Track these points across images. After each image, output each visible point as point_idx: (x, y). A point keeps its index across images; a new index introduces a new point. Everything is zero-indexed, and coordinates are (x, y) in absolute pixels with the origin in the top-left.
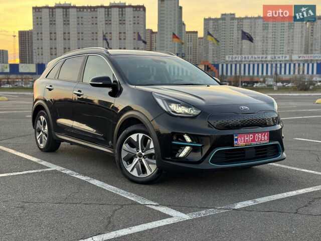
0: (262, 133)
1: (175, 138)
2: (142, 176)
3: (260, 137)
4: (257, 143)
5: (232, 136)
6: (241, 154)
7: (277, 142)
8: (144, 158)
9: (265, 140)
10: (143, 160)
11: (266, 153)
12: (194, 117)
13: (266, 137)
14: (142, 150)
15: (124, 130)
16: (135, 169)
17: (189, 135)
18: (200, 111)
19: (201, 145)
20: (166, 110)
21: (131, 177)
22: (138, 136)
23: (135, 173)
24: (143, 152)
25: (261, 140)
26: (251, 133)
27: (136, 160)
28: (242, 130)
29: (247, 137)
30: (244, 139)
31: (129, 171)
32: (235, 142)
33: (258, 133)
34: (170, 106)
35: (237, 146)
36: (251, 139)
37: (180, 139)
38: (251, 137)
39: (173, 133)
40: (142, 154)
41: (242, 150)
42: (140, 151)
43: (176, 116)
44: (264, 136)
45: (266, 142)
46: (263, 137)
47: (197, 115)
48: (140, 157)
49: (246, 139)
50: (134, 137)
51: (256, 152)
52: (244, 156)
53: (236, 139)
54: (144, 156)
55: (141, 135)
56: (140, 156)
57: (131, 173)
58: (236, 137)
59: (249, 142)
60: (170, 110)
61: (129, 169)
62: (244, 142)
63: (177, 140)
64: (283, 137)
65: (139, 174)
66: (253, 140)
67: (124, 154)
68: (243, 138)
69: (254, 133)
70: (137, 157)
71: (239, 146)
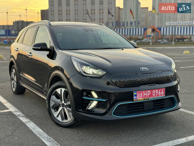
0: (158, 89)
1: (85, 94)
2: (65, 121)
3: (157, 93)
4: (154, 97)
5: (132, 93)
6: (140, 106)
7: (173, 96)
8: (66, 107)
9: (161, 95)
10: (65, 109)
11: (163, 105)
12: (100, 77)
13: (162, 92)
14: (64, 101)
15: (52, 85)
16: (60, 116)
17: (96, 92)
18: (105, 72)
19: (105, 100)
20: (79, 71)
21: (57, 122)
22: (61, 90)
23: (59, 118)
24: (65, 103)
25: (158, 95)
26: (149, 90)
27: (60, 109)
28: (142, 87)
29: (145, 93)
30: (143, 95)
31: (56, 117)
32: (134, 97)
33: (155, 89)
34: (82, 68)
35: (136, 101)
36: (148, 94)
37: (89, 95)
38: (149, 93)
39: (83, 90)
40: (64, 104)
41: (141, 104)
42: (63, 102)
43: (86, 76)
44: (161, 92)
45: (163, 96)
46: (159, 92)
47: (103, 76)
48: (63, 107)
49: (144, 94)
50: (58, 90)
51: (154, 104)
52: (143, 108)
53: (136, 95)
54: (66, 106)
55: (63, 90)
56: (63, 105)
57: (57, 118)
58: (136, 94)
59: (147, 97)
60: (82, 71)
61: (55, 115)
62: (143, 97)
63: (87, 96)
64: (178, 91)
65: (62, 120)
66: (151, 95)
67: (52, 104)
68: (141, 94)
69: (151, 90)
70: (61, 106)
71: (138, 101)
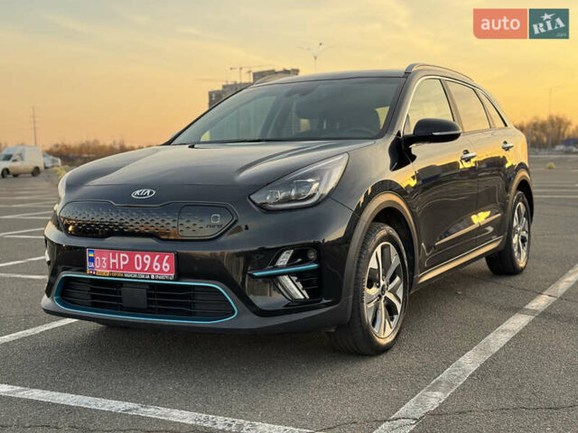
0: (151, 252)
3: (148, 262)
4: (139, 275)
9: (161, 271)
13: (165, 264)
26: (123, 250)
29: (114, 258)
32: (89, 265)
33: (142, 252)
35: (93, 275)
38: (124, 259)
44: (160, 261)
45: (166, 276)
58: (91, 255)
59: (120, 269)
62: (108, 268)
66: (130, 266)
69: (132, 250)
71: (95, 275)
